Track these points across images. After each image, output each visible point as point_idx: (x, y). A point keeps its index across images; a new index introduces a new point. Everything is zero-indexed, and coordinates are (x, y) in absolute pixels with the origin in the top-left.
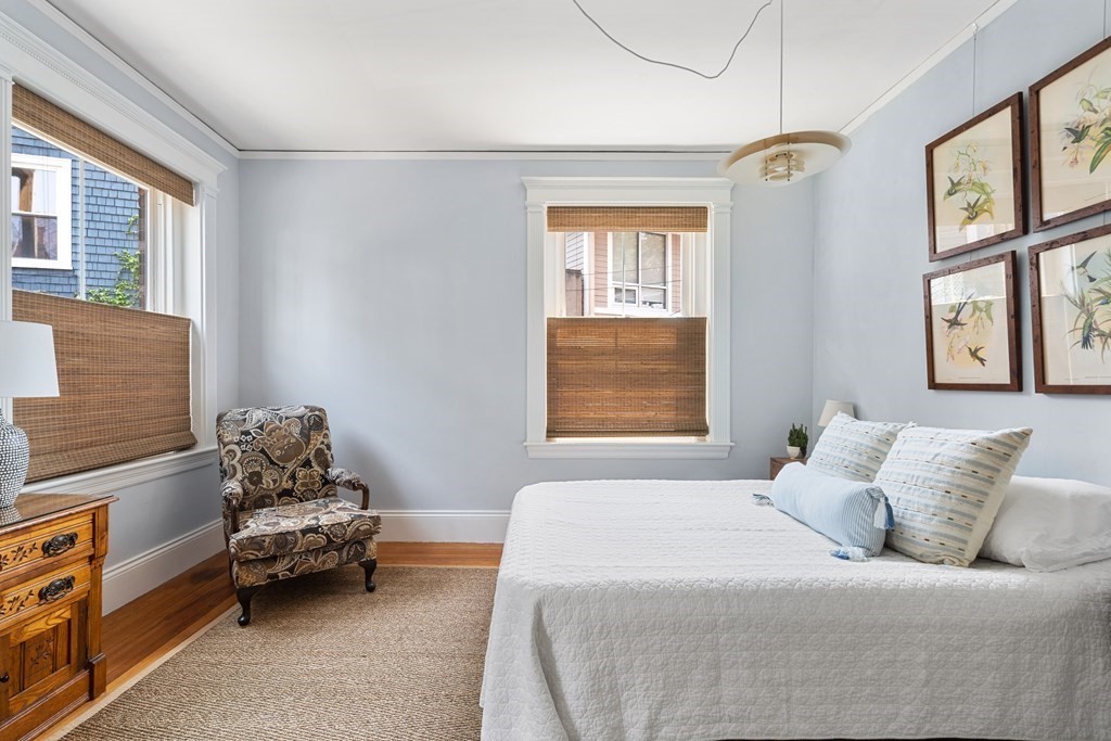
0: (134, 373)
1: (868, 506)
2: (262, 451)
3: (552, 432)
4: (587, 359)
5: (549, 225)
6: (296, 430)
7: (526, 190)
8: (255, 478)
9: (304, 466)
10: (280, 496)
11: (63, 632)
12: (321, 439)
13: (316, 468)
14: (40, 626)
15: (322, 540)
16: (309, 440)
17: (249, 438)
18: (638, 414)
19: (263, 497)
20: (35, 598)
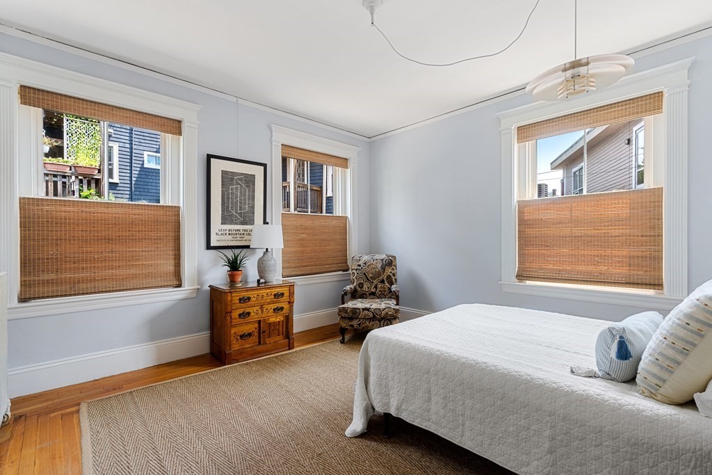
0: (323, 240)
1: (610, 341)
2: (364, 274)
3: (520, 277)
4: (547, 227)
5: (518, 139)
6: (379, 266)
7: (500, 120)
8: (361, 285)
9: (381, 282)
10: (370, 294)
11: (281, 323)
12: (390, 270)
13: (387, 284)
14: (272, 320)
15: (371, 315)
16: (385, 270)
17: (360, 268)
18: (591, 268)
19: (363, 294)
20: (272, 310)
